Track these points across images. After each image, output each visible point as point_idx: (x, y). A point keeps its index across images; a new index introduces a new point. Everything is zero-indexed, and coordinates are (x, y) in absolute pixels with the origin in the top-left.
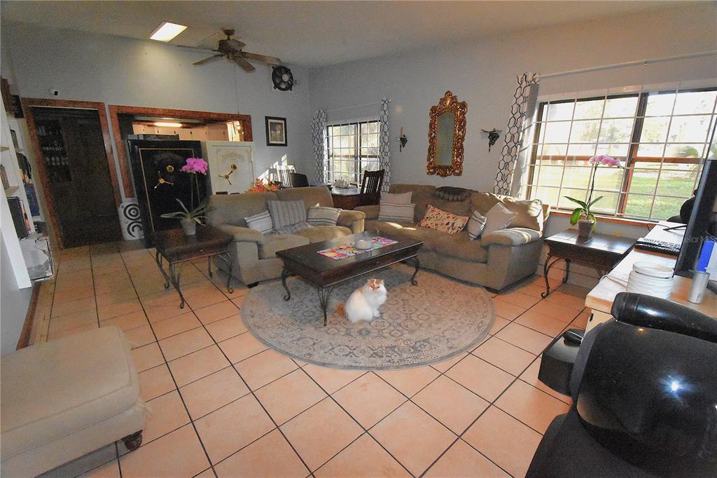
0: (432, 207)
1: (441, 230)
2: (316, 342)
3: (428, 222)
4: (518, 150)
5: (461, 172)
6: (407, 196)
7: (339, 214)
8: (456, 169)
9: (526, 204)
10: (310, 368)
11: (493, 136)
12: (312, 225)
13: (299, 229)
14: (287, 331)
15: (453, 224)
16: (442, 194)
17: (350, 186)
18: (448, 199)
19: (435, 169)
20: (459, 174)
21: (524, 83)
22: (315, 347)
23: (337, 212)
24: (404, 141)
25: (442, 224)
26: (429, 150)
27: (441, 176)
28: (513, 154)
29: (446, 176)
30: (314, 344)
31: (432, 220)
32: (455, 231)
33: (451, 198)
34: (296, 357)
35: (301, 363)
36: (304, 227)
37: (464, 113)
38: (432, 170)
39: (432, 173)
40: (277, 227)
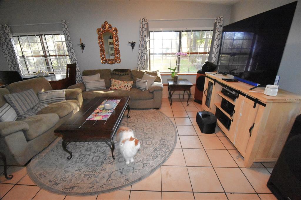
0: (113, 80)
1: (123, 89)
2: (121, 171)
3: (115, 87)
4: (146, 51)
5: (120, 62)
6: (97, 76)
7: (65, 93)
8: (117, 60)
9: (155, 72)
10: (135, 186)
11: (133, 45)
12: (48, 104)
13: (39, 109)
14: (96, 177)
15: (127, 86)
16: (117, 73)
17: (49, 74)
18: (121, 75)
19: (106, 61)
20: (119, 62)
21: (144, 22)
22: (124, 173)
23: (62, 92)
24: (83, 46)
25: (123, 87)
26: (101, 51)
27: (110, 64)
28: (144, 53)
29: (113, 64)
30: (121, 173)
31: (117, 85)
32: (130, 89)
33: (122, 74)
34: (121, 187)
35: (129, 188)
36: (43, 107)
37: (116, 33)
38: (104, 62)
39: (105, 63)
40: (21, 113)
